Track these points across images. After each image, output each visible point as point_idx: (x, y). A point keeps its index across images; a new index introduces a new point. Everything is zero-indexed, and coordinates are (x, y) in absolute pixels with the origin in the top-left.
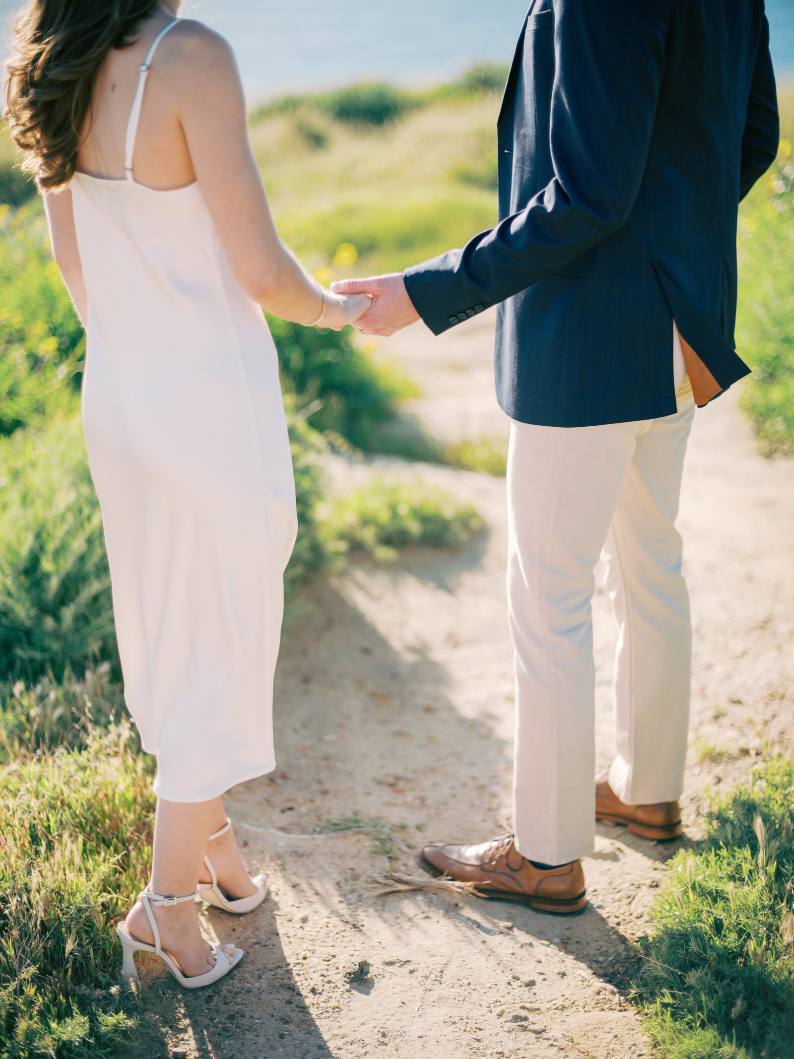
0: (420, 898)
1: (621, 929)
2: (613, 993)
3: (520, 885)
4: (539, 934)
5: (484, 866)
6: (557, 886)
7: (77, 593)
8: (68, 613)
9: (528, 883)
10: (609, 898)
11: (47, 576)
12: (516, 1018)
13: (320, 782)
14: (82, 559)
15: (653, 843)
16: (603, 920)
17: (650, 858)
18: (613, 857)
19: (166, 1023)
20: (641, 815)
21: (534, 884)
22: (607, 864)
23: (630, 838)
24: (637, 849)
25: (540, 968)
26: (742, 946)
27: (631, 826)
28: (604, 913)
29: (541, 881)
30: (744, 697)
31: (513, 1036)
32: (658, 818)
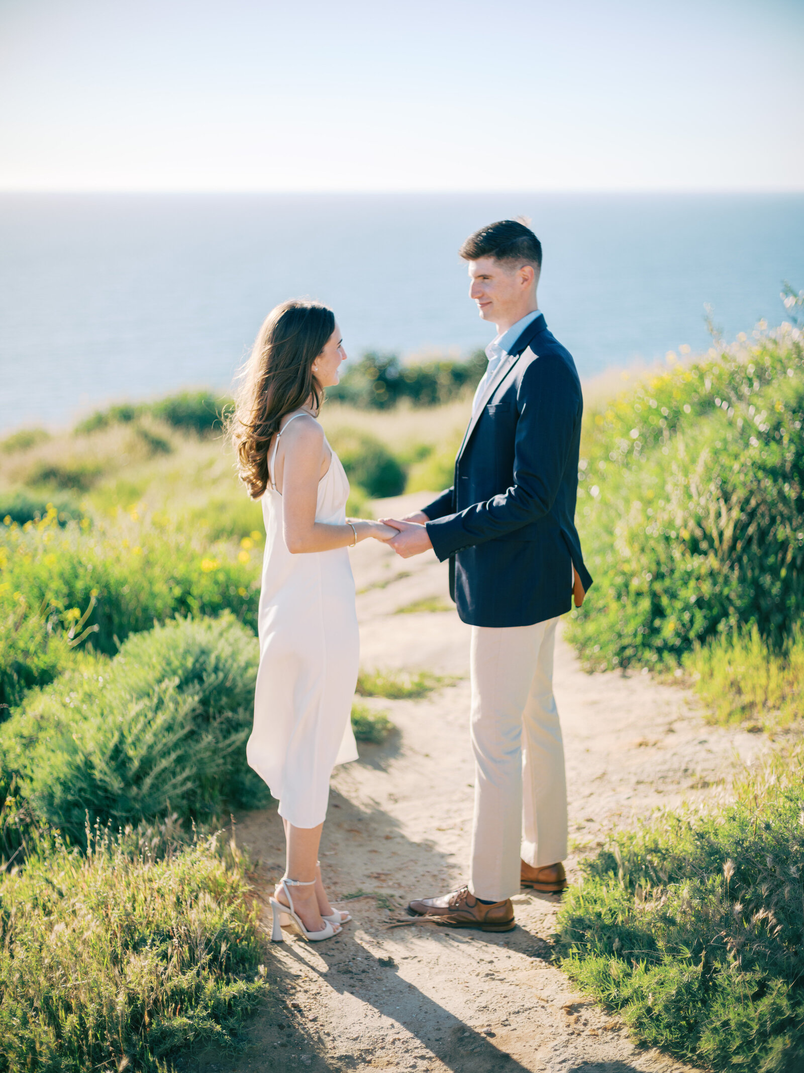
0: (413, 929)
1: (539, 935)
2: (541, 962)
3: (474, 916)
4: (491, 942)
5: (451, 909)
6: (498, 914)
7: (151, 769)
8: (148, 781)
9: (478, 915)
10: (529, 922)
11: (130, 759)
12: (487, 975)
13: (330, 878)
14: (151, 747)
15: (551, 894)
16: (527, 932)
17: (550, 901)
18: (527, 902)
19: (281, 992)
20: (542, 877)
21: (483, 914)
22: (524, 907)
23: (536, 893)
24: (541, 898)
25: (495, 955)
26: (614, 922)
27: (536, 886)
28: (527, 929)
29: (488, 912)
30: (595, 818)
31: (487, 983)
32: (552, 877)
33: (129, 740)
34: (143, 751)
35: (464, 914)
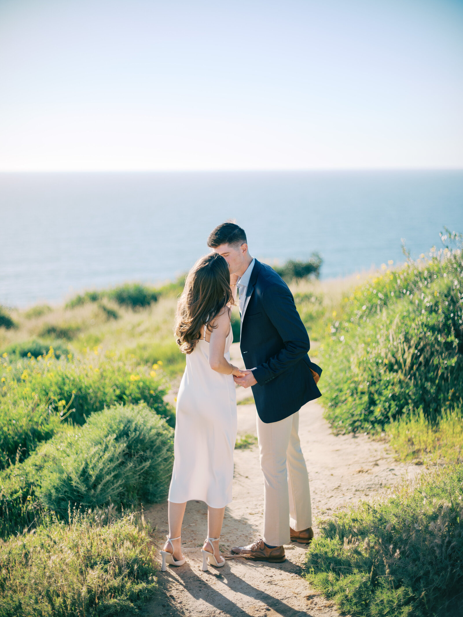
0: (233, 561)
1: (297, 564)
2: (297, 576)
3: (264, 555)
4: (272, 567)
5: (252, 550)
6: (276, 553)
7: (101, 481)
8: (100, 487)
10: (293, 558)
11: (91, 476)
12: (269, 582)
13: (192, 537)
14: (102, 470)
16: (291, 563)
17: (304, 548)
18: (293, 549)
19: (165, 589)
20: (301, 536)
21: (269, 554)
22: (291, 551)
24: (299, 547)
25: (274, 573)
26: (333, 556)
27: (298, 540)
28: (291, 561)
29: (271, 552)
30: (331, 507)
31: (268, 586)
32: (306, 536)
33: (90, 466)
34: (97, 472)
35: (259, 554)
